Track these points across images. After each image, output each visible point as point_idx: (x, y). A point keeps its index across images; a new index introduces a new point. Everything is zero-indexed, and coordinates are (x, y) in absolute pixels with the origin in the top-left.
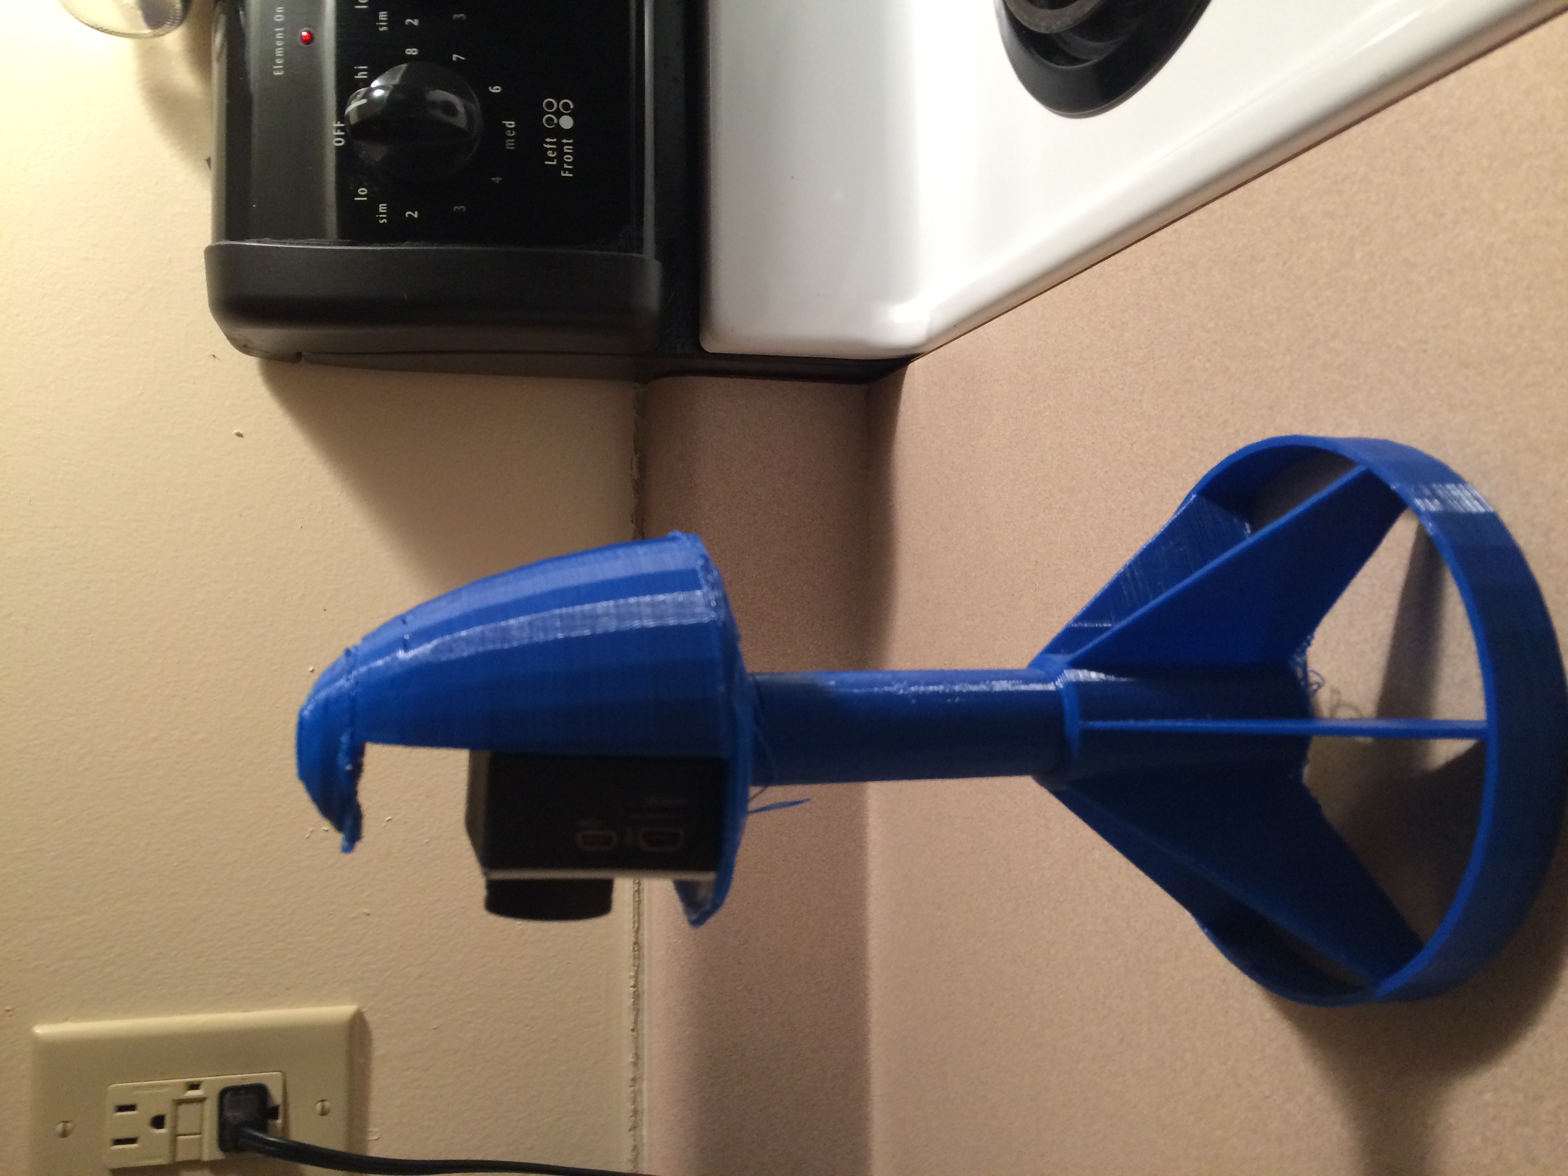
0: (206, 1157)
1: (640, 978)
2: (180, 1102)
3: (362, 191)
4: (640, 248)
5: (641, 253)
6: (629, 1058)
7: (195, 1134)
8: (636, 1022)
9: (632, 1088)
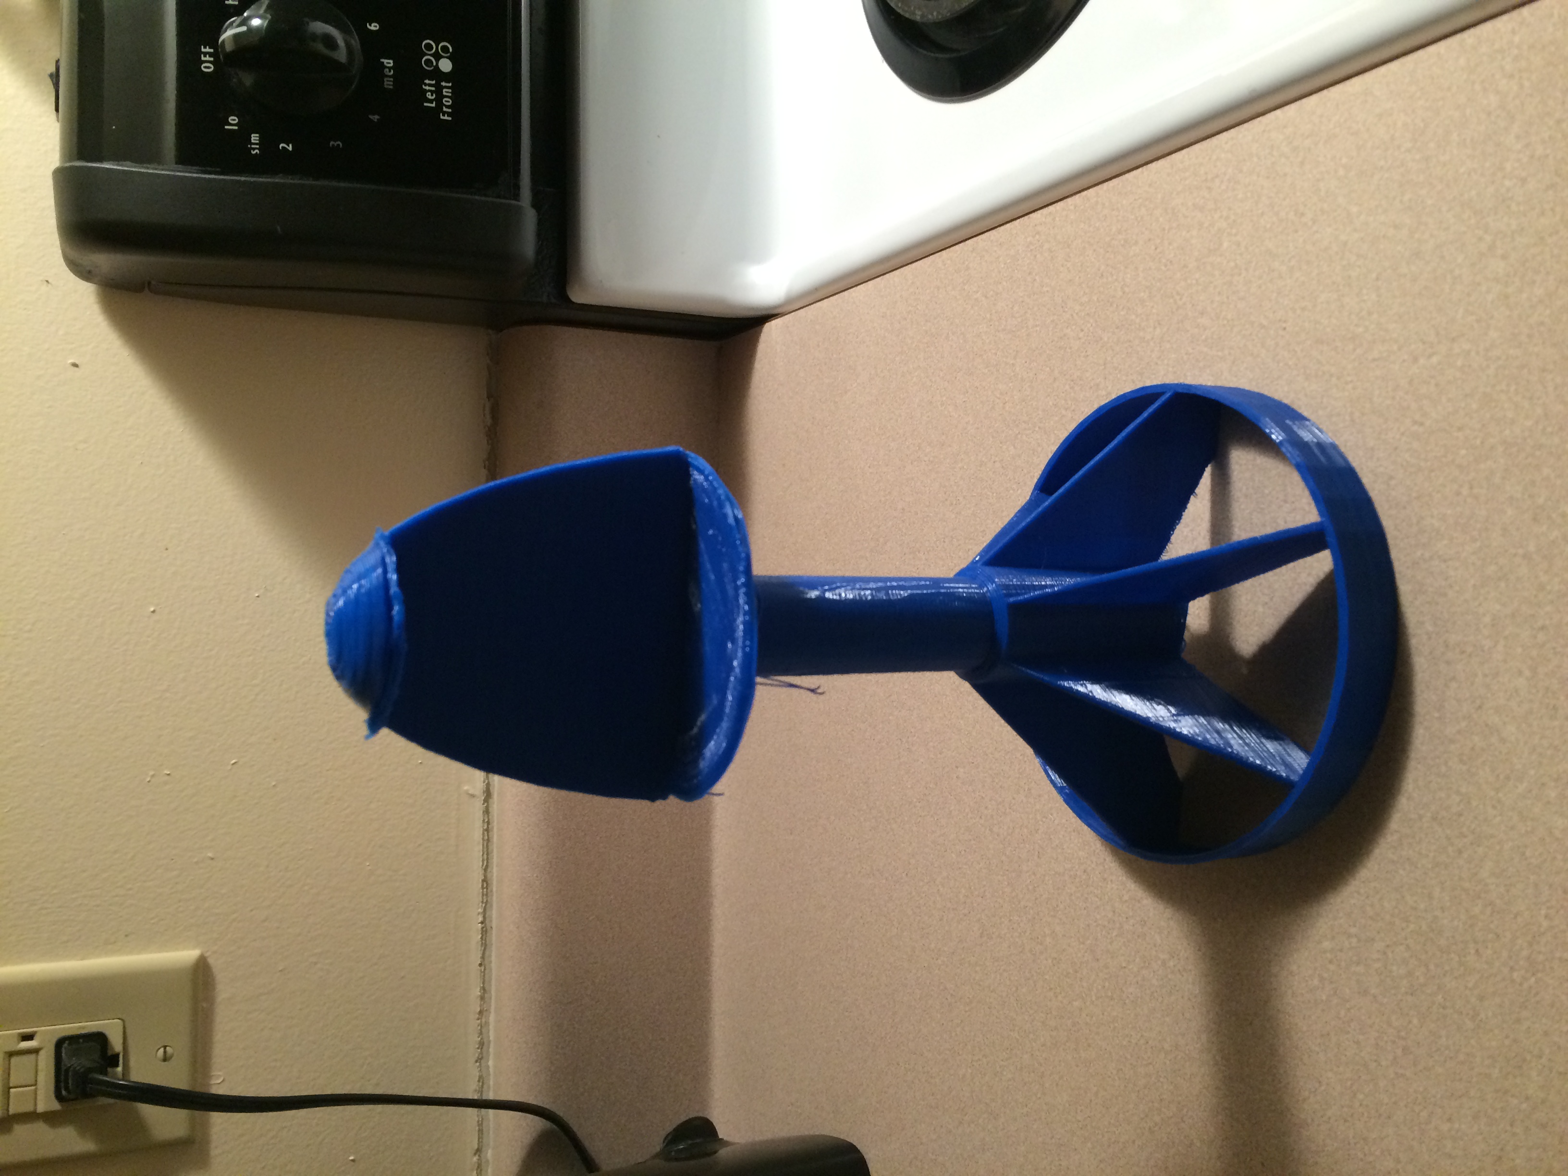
0: (41, 1108)
1: (488, 914)
2: (11, 1054)
3: (233, 119)
4: (516, 196)
5: (519, 201)
6: (477, 992)
7: (31, 1086)
8: (483, 957)
9: (479, 1021)
